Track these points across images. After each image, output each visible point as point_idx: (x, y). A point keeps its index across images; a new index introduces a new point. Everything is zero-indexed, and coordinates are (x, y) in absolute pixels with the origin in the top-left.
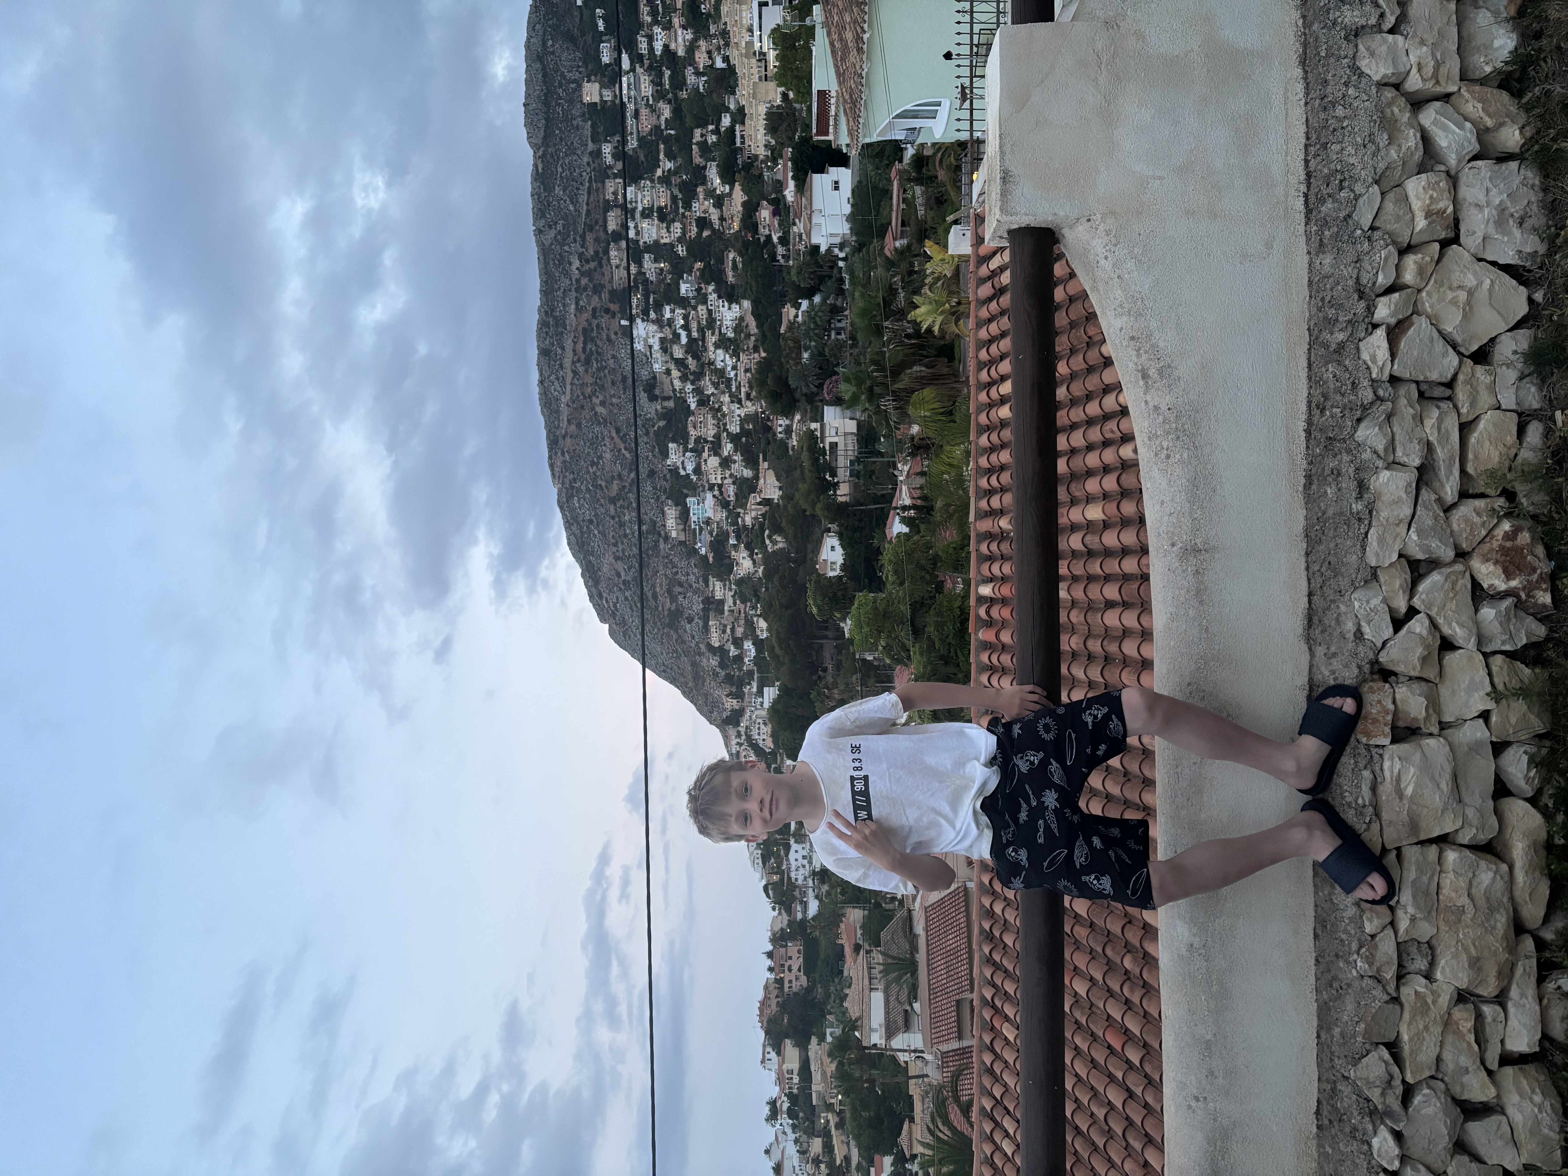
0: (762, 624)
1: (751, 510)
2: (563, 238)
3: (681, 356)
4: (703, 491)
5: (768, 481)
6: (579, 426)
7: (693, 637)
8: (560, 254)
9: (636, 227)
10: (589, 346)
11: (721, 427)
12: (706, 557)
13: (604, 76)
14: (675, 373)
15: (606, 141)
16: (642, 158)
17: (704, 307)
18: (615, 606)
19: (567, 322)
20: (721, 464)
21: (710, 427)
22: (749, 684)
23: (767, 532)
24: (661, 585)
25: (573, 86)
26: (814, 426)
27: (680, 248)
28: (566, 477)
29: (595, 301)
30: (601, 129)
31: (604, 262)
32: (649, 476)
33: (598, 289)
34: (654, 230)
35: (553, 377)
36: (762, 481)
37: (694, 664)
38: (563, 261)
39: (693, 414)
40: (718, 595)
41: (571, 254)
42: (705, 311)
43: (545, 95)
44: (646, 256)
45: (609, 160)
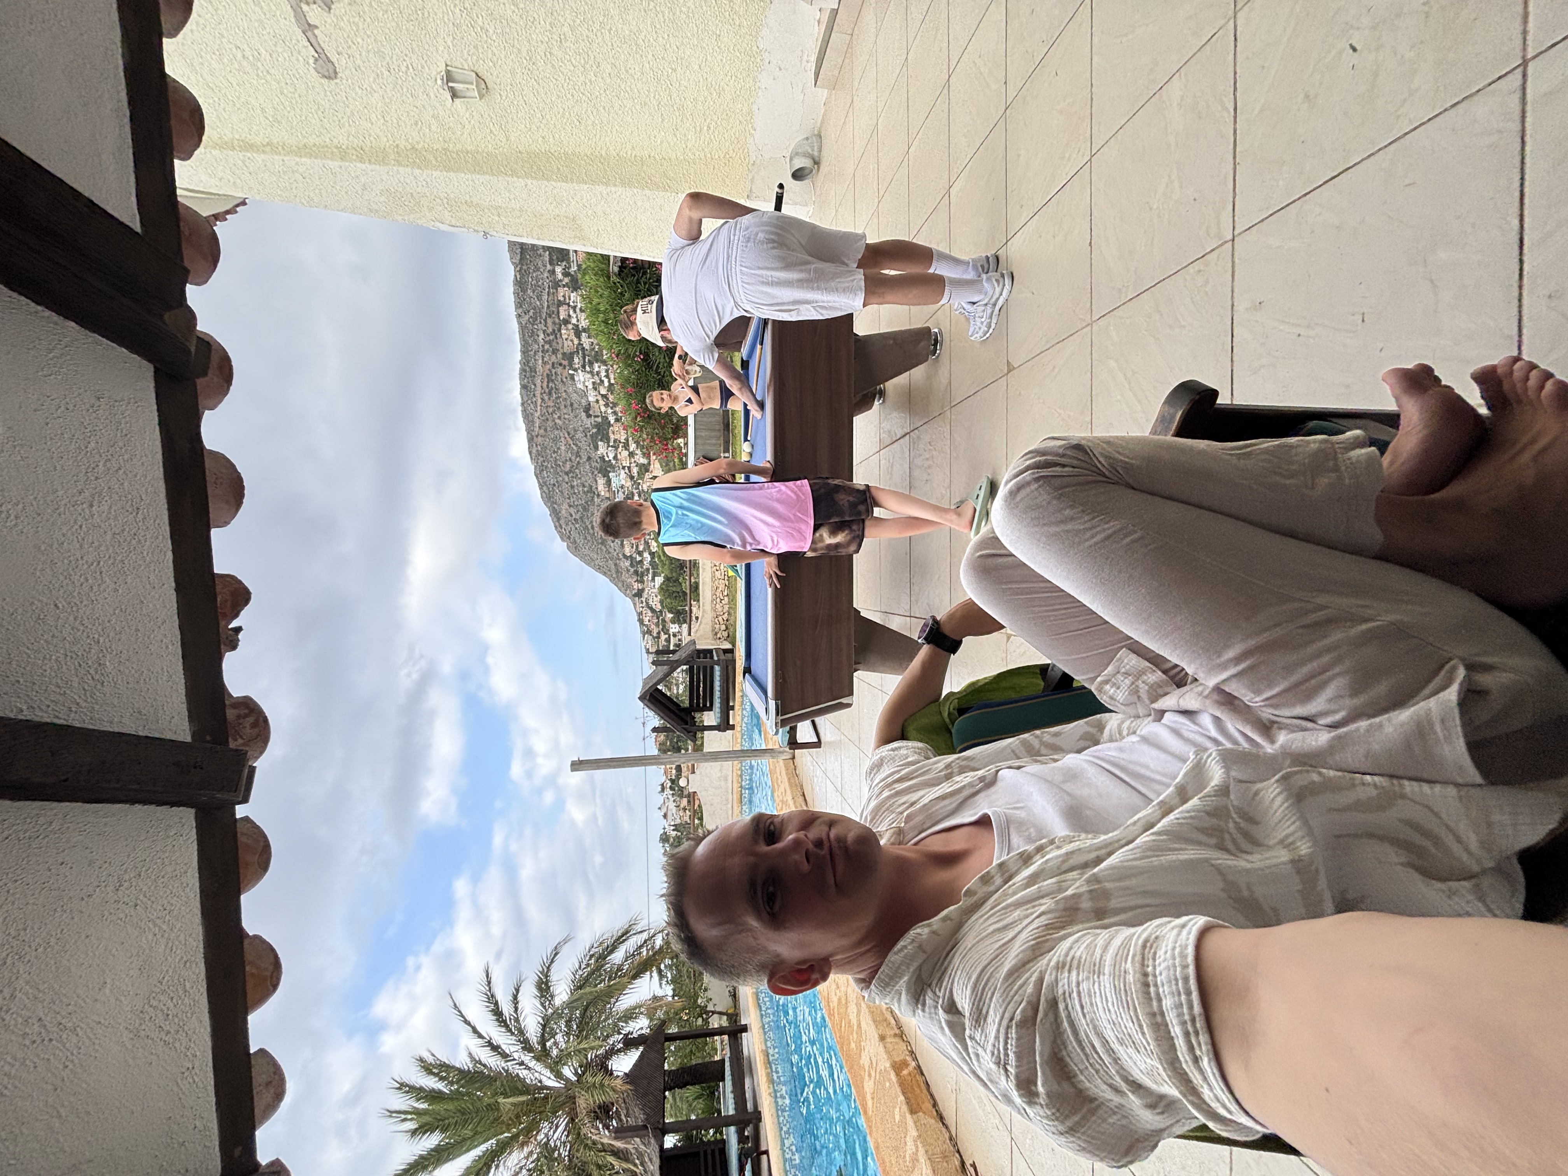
2: (533, 321)
3: (604, 393)
4: (619, 469)
6: (546, 430)
7: (615, 550)
8: (532, 330)
10: (550, 385)
14: (602, 402)
15: (558, 266)
18: (570, 532)
19: (537, 370)
20: (629, 455)
22: (647, 575)
28: (538, 459)
29: (553, 358)
30: (555, 258)
31: (558, 336)
32: (587, 460)
33: (555, 351)
35: (529, 402)
37: (616, 565)
38: (533, 334)
39: (612, 426)
41: (538, 330)
44: (583, 334)
45: (560, 276)
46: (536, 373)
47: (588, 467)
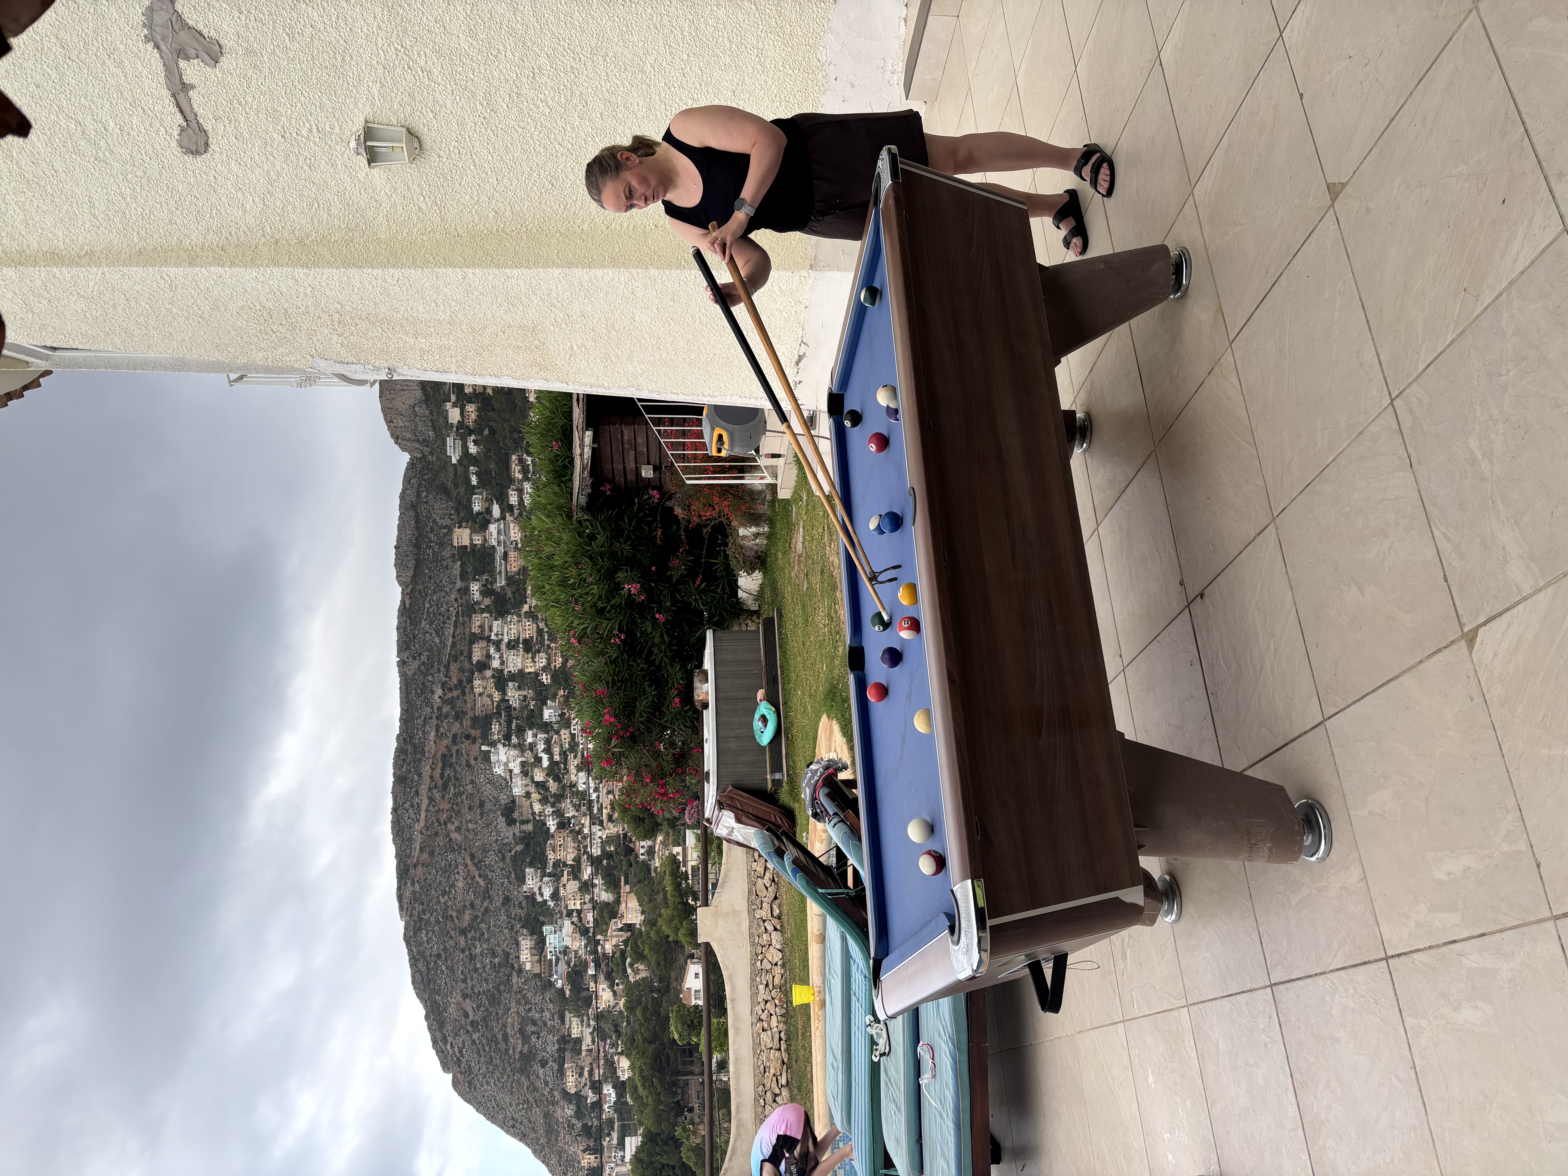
0: (624, 1064)
1: (612, 936)
2: (427, 669)
3: (542, 779)
4: (561, 917)
5: (629, 905)
6: (432, 853)
7: (546, 1084)
8: (423, 684)
9: (501, 657)
10: (447, 772)
11: (582, 849)
12: (562, 991)
13: (476, 522)
14: (535, 796)
15: (475, 580)
16: (510, 595)
17: (567, 732)
18: (460, 1051)
19: (426, 749)
20: (580, 889)
21: (570, 850)
22: (609, 1135)
23: (628, 960)
24: (513, 1025)
25: (444, 531)
26: (677, 850)
27: (544, 677)
28: (414, 908)
29: (456, 728)
30: (470, 569)
31: (467, 690)
32: (503, 904)
33: (459, 716)
34: (519, 660)
35: (407, 805)
36: (623, 905)
37: (546, 1115)
38: (425, 691)
39: (553, 836)
40: (575, 1032)
41: (433, 683)
42: (568, 735)
43: (417, 539)
44: (510, 684)
45: (477, 596)
46: (423, 753)
47: (503, 917)
